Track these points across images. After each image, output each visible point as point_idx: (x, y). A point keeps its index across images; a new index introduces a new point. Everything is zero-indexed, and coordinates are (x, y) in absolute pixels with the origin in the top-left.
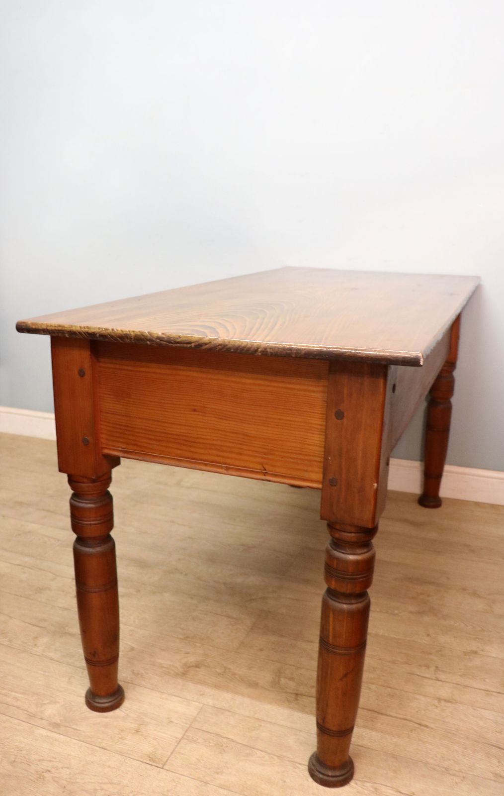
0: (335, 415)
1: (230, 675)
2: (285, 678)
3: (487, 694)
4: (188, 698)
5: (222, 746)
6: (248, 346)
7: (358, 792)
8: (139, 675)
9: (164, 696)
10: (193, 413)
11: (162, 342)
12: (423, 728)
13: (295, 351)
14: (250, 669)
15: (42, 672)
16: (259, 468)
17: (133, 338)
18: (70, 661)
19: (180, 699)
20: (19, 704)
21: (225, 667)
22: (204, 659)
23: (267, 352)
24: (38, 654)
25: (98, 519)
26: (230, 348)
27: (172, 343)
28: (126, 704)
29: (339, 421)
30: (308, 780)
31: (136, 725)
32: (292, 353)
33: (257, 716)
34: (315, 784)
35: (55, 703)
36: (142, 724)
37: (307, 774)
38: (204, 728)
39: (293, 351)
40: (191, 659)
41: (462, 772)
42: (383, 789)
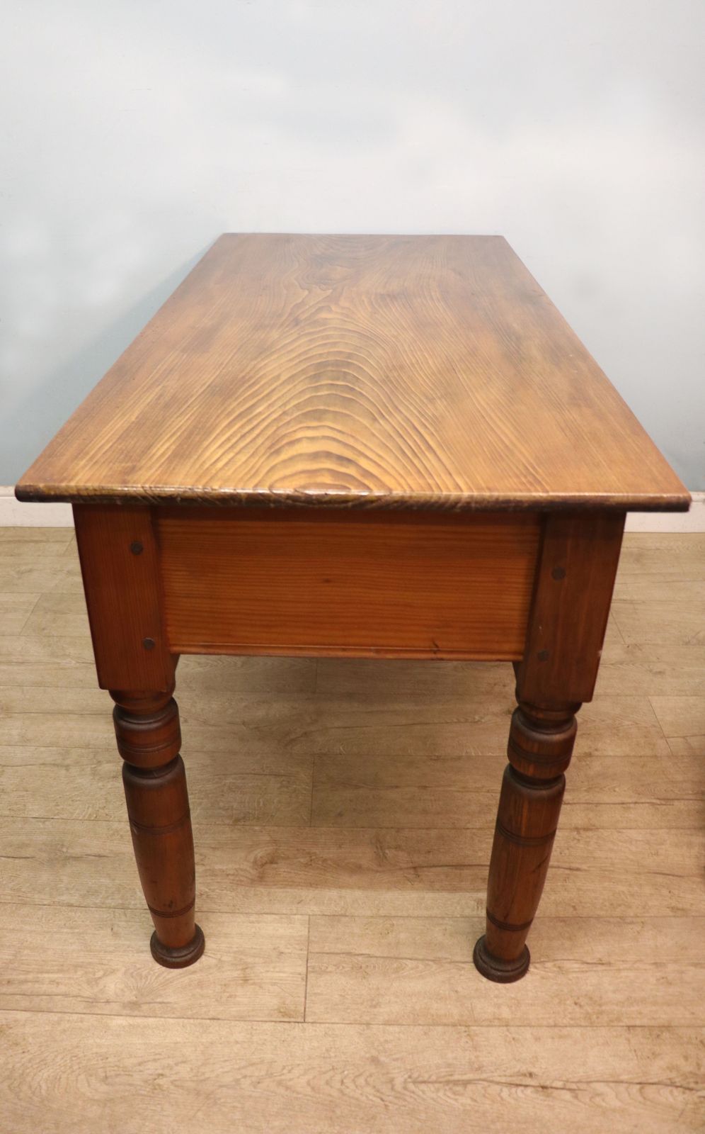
0: (552, 575)
1: (320, 863)
2: (389, 848)
3: (624, 808)
4: (284, 912)
5: (361, 967)
6: (441, 501)
7: (543, 978)
8: (204, 897)
9: (253, 918)
10: (326, 585)
12: (575, 872)
13: (513, 504)
14: (340, 847)
15: (69, 931)
16: (427, 645)
17: (244, 500)
18: (97, 901)
19: (274, 916)
20: (63, 989)
21: (309, 853)
22: (275, 847)
23: (470, 507)
24: (45, 903)
26: (412, 506)
27: (314, 504)
28: (210, 944)
29: (557, 581)
30: (482, 982)
31: (239, 972)
32: (508, 507)
33: (382, 912)
34: (492, 984)
35: (113, 971)
36: (246, 968)
37: (476, 973)
38: (326, 949)
40: (260, 853)
41: (638, 917)
42: (567, 965)
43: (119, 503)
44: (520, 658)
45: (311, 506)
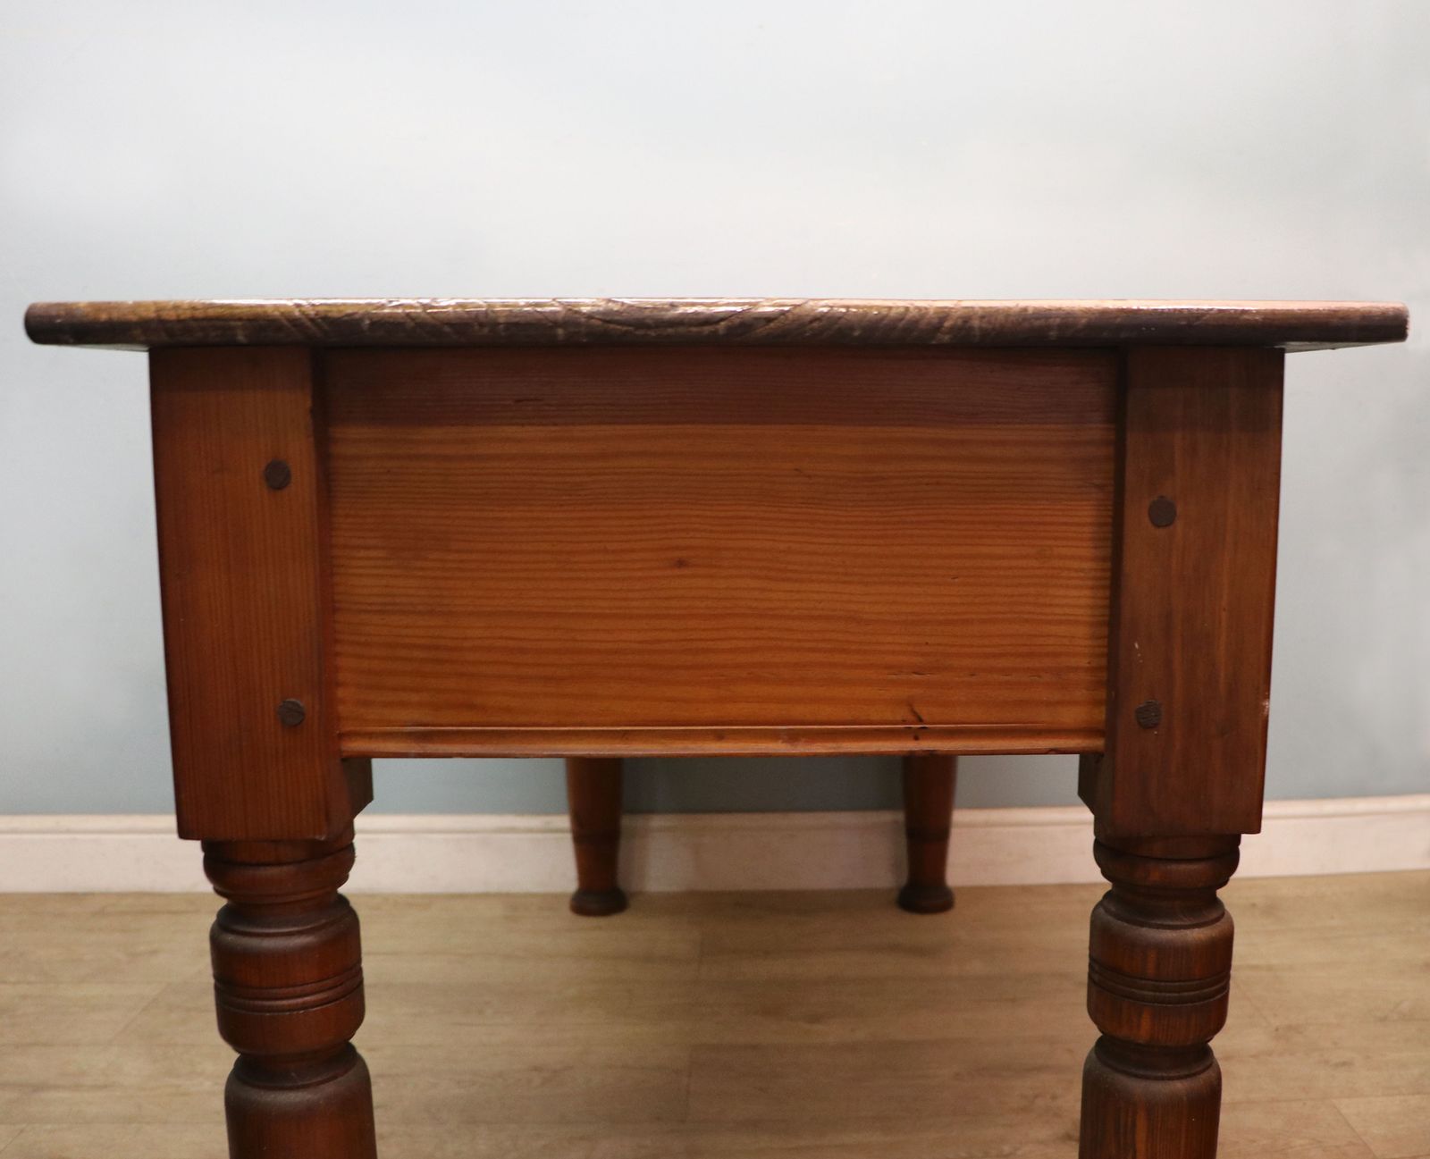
0: (1150, 515)
6: (909, 316)
10: (677, 572)
11: (612, 326)
13: (1058, 321)
16: (899, 718)
23: (971, 328)
25: (329, 982)
26: (851, 328)
27: (647, 327)
29: (1161, 532)
32: (1049, 328)
39: (1051, 321)
43: (241, 338)
44: (1098, 743)
45: (640, 332)
